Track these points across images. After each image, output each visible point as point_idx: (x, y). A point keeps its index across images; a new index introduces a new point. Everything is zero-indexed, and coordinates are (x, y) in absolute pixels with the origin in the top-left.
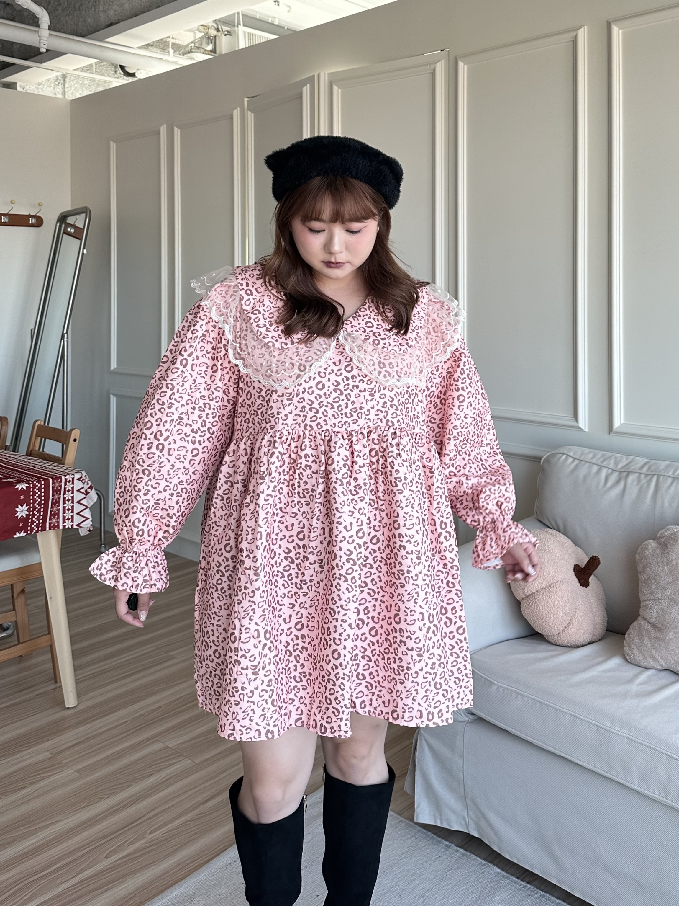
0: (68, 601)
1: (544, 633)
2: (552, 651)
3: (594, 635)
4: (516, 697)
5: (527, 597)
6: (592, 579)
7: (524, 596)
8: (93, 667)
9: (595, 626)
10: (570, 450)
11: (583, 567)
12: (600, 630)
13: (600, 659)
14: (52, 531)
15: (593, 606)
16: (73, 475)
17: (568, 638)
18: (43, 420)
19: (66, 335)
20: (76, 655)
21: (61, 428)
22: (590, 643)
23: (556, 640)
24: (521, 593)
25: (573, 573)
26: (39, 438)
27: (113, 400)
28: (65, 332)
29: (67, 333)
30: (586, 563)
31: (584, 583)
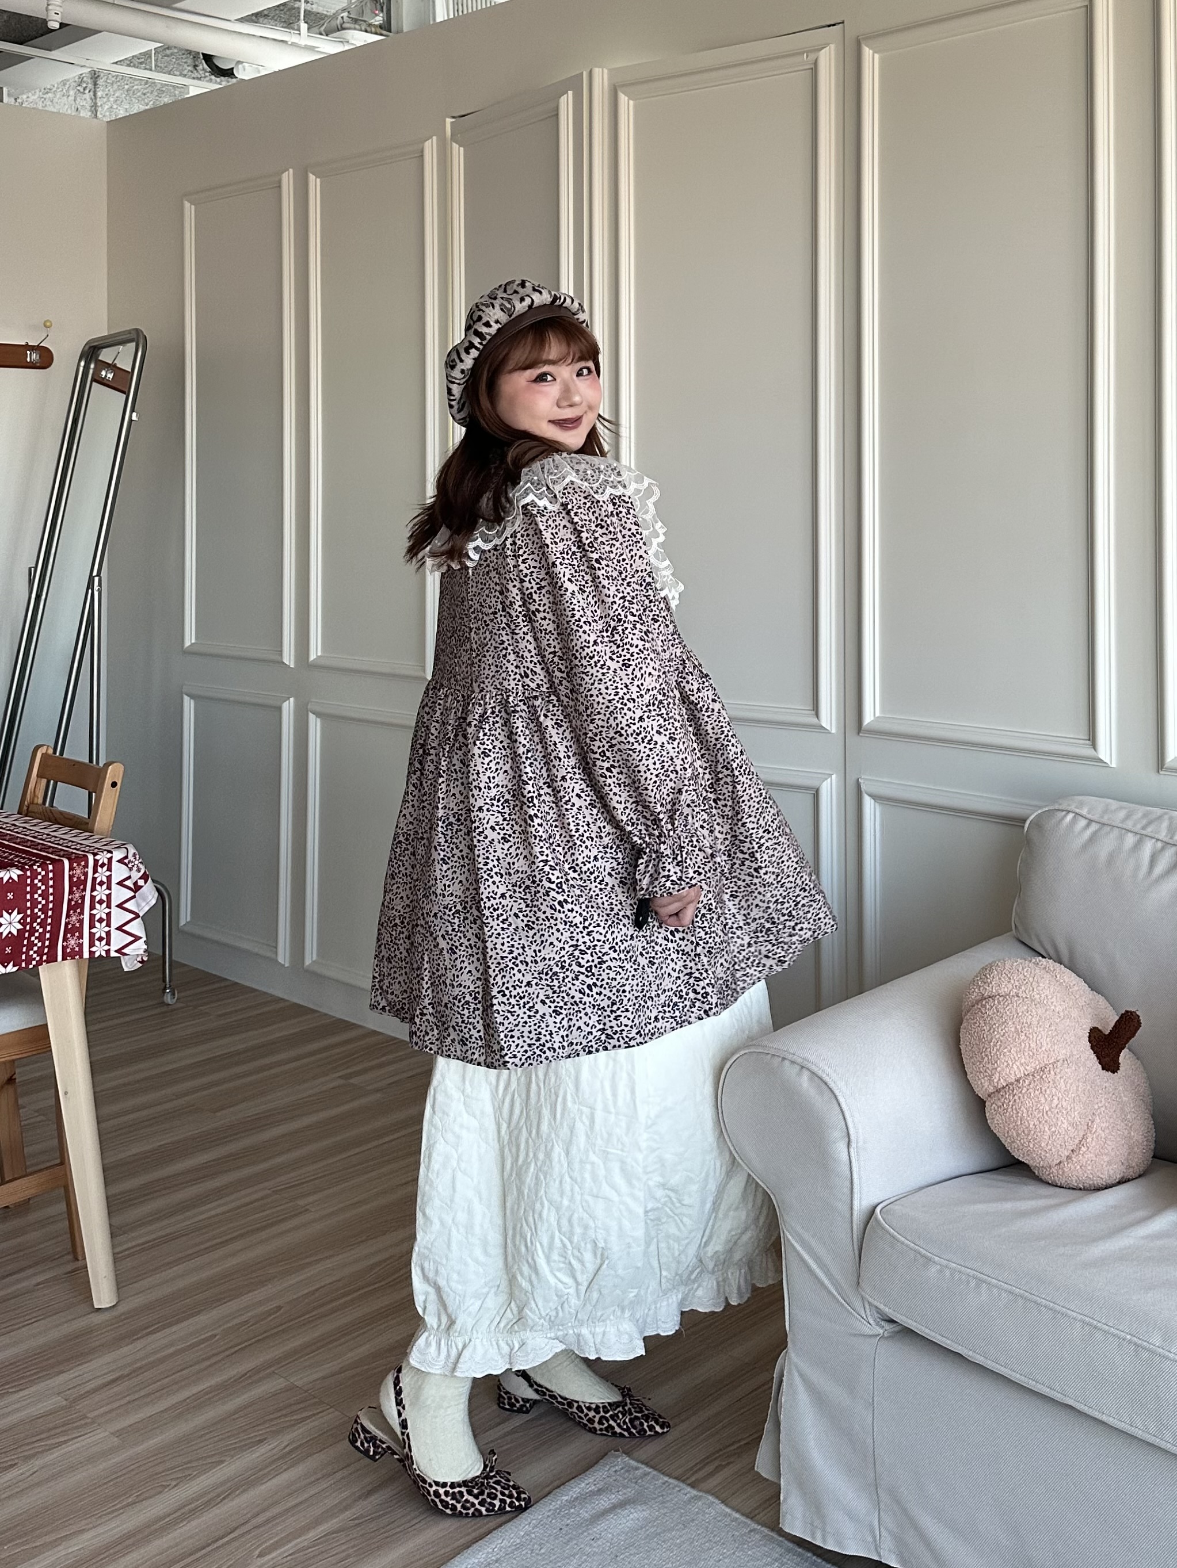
0: (100, 1099)
1: (1031, 1163)
2: (1046, 1197)
3: (1129, 1167)
4: (978, 1286)
5: (998, 1091)
6: (1124, 1057)
7: (991, 1090)
8: (150, 1228)
9: (1131, 1148)
10: (1081, 805)
11: (1107, 1033)
12: (1140, 1156)
13: (1141, 1214)
14: (69, 962)
15: (1127, 1110)
16: (110, 852)
17: (1077, 1171)
18: (52, 745)
19: (96, 579)
20: (114, 1205)
21: (87, 761)
22: (1120, 1183)
23: (1055, 1175)
24: (986, 1084)
25: (1089, 1044)
26: (44, 781)
27: (189, 706)
28: (95, 573)
29: (98, 575)
30: (1112, 1024)
31: (1110, 1064)
